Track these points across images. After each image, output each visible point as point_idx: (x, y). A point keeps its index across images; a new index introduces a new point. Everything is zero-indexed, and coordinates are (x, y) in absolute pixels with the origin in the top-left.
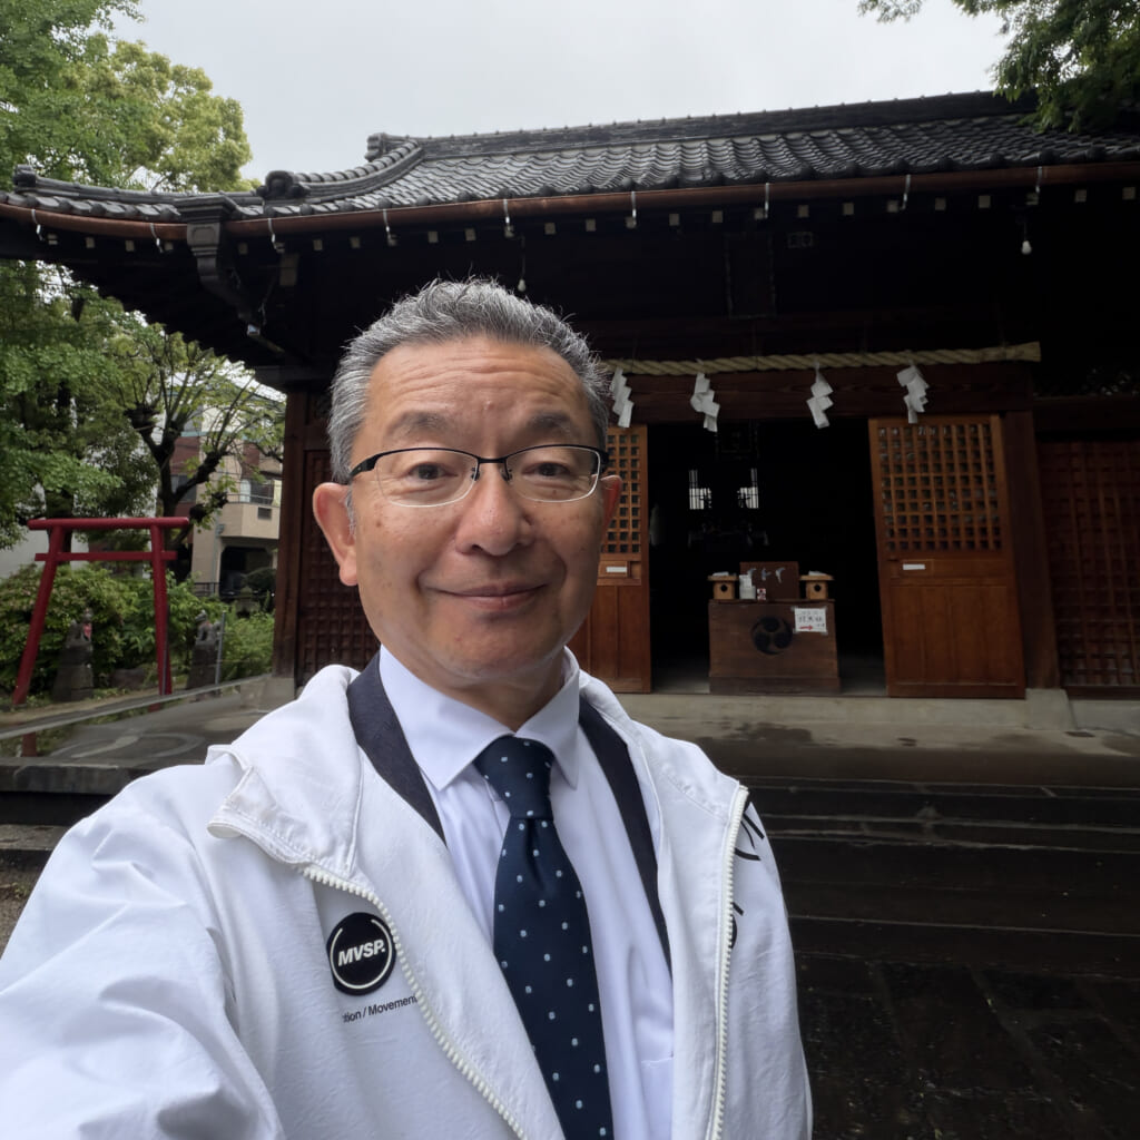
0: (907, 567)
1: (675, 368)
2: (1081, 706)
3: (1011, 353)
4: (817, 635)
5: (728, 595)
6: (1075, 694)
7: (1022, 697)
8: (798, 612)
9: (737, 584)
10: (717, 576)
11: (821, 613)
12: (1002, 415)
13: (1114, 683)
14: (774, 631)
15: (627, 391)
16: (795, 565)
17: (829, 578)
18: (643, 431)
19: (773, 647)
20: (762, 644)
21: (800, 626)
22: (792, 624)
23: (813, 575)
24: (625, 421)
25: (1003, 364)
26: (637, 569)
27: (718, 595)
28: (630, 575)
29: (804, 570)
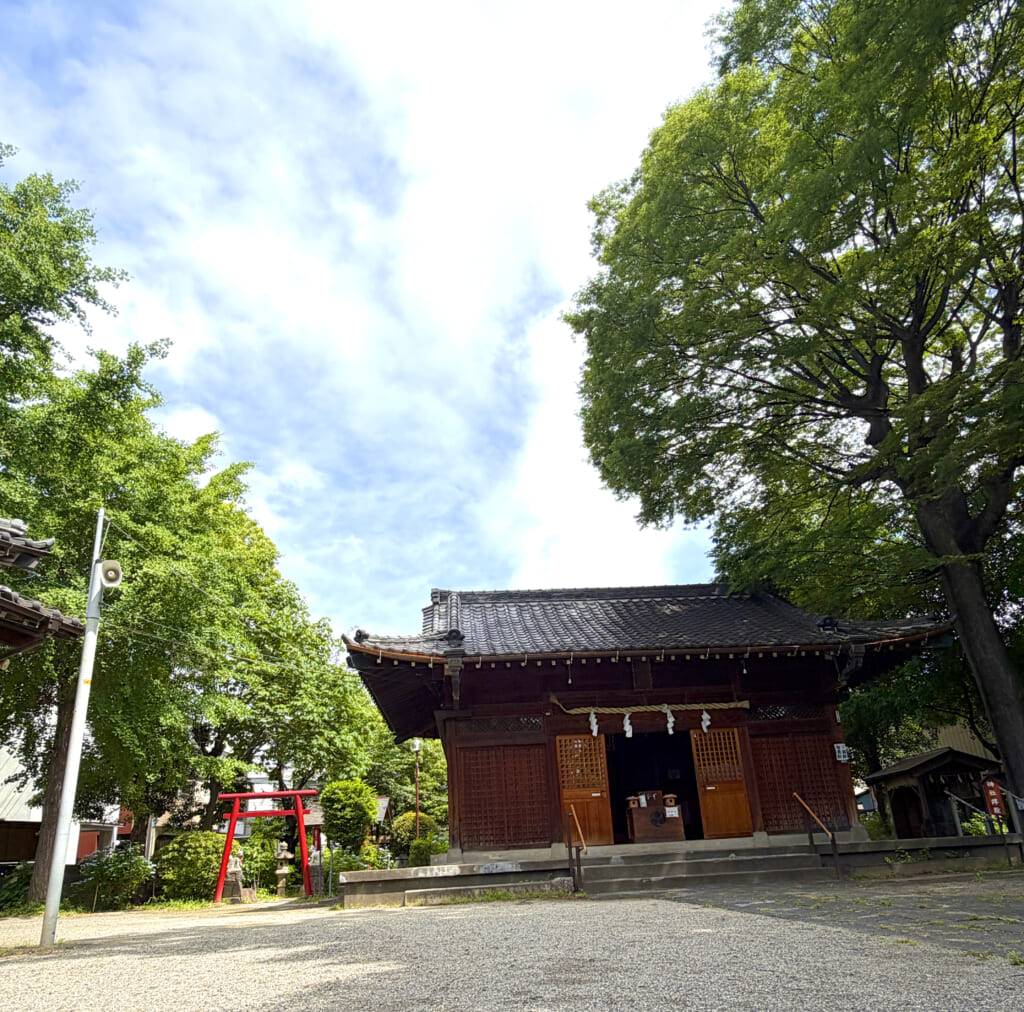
0: (709, 788)
1: (615, 711)
2: (772, 837)
3: (739, 705)
4: (675, 818)
5: (636, 805)
6: (770, 833)
7: (752, 836)
8: (667, 809)
9: (638, 801)
10: (630, 798)
11: (676, 809)
12: (737, 727)
13: (782, 829)
14: (659, 818)
15: (595, 721)
16: (660, 792)
17: (675, 796)
18: (603, 736)
19: (659, 824)
20: (654, 822)
21: (668, 815)
22: (664, 814)
23: (668, 796)
24: (595, 733)
25: (736, 709)
26: (605, 795)
27: (632, 806)
28: (601, 797)
29: (664, 794)
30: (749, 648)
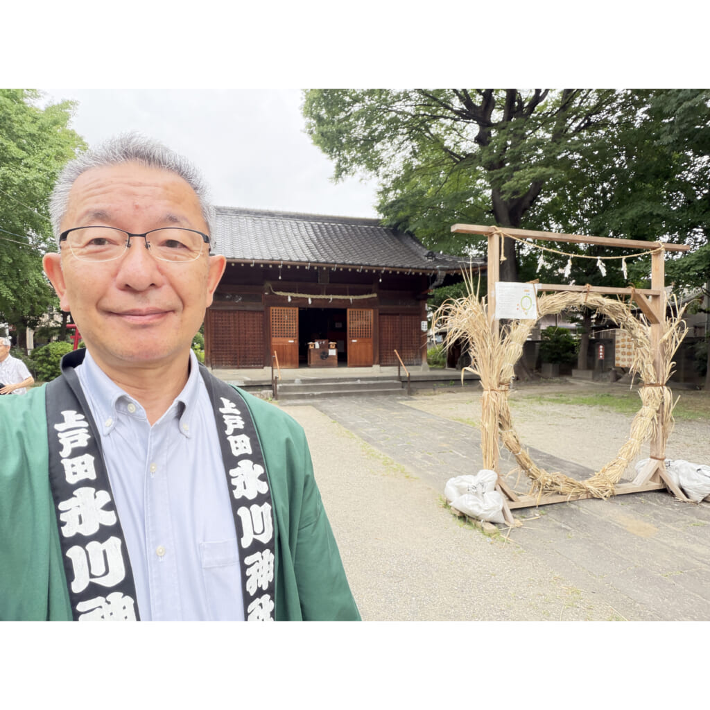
0: (353, 341)
2: (382, 368)
4: (334, 356)
5: (313, 347)
6: (381, 366)
7: (372, 367)
8: (330, 350)
9: (315, 345)
10: (310, 343)
11: (334, 351)
12: (372, 309)
14: (324, 355)
16: (327, 340)
17: (335, 343)
18: (297, 309)
19: (325, 358)
20: (322, 357)
21: (330, 354)
22: (328, 353)
23: (331, 343)
26: (296, 342)
27: (311, 347)
28: (294, 343)
29: (329, 342)
30: (384, 268)
